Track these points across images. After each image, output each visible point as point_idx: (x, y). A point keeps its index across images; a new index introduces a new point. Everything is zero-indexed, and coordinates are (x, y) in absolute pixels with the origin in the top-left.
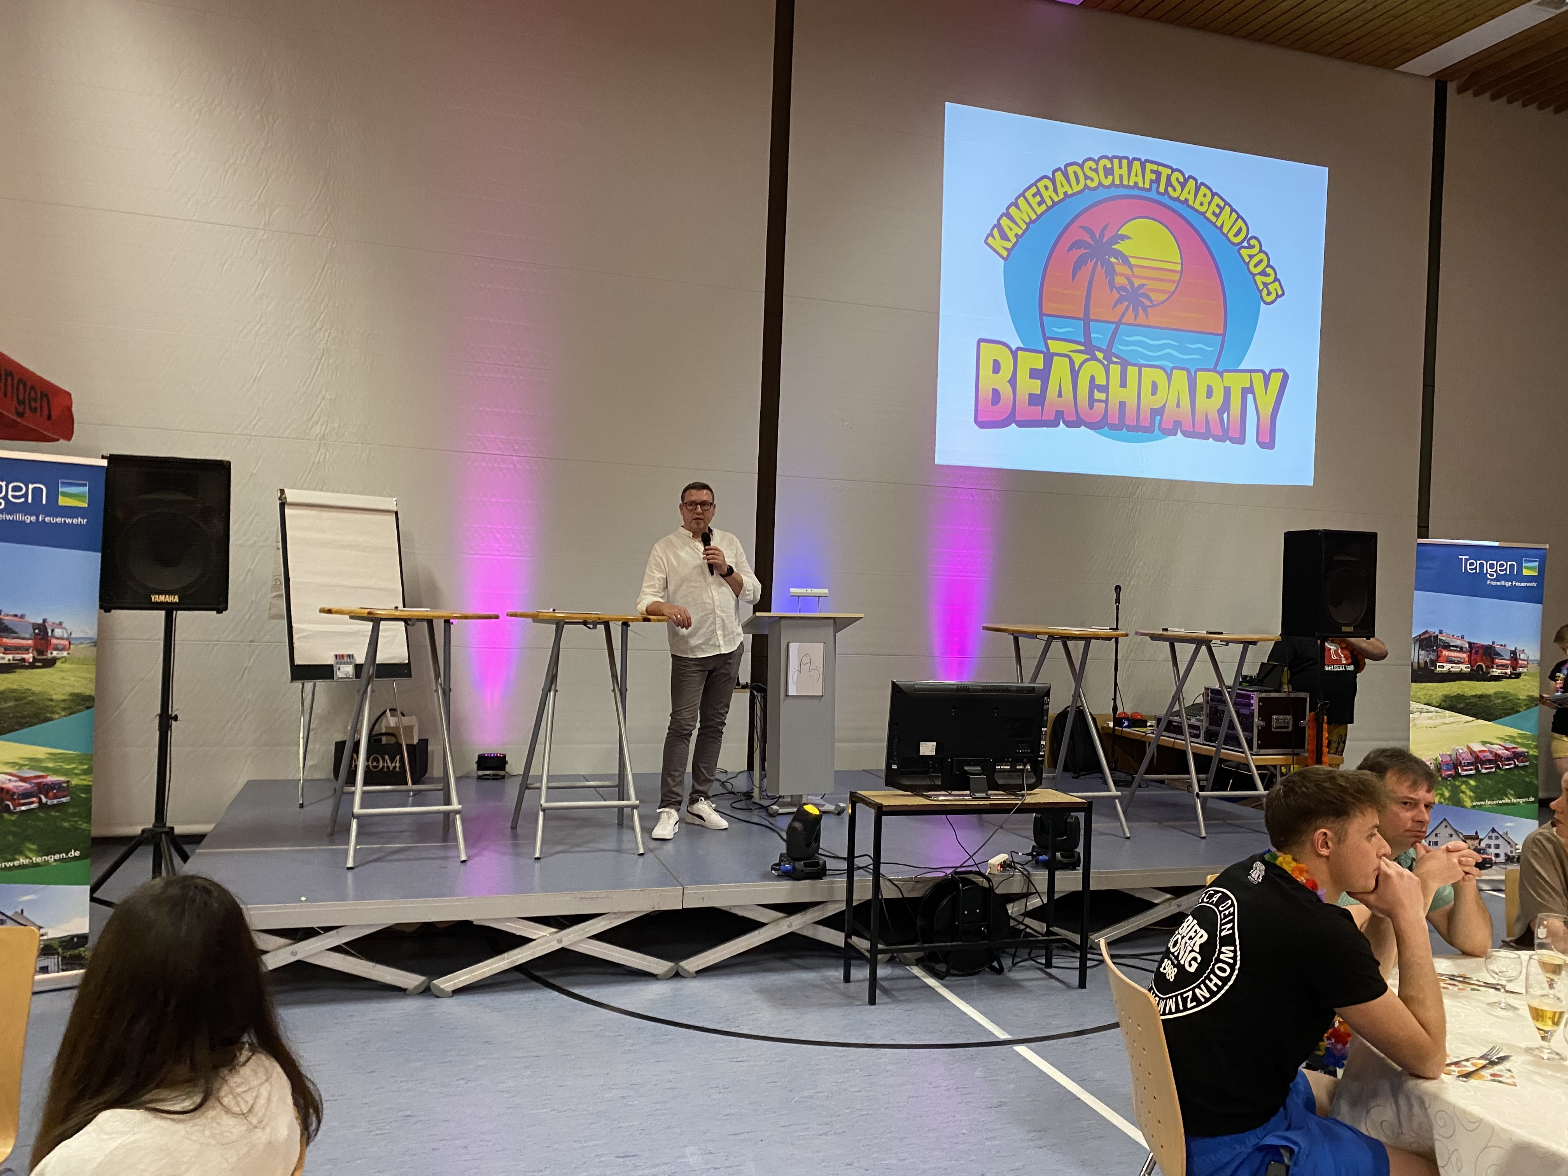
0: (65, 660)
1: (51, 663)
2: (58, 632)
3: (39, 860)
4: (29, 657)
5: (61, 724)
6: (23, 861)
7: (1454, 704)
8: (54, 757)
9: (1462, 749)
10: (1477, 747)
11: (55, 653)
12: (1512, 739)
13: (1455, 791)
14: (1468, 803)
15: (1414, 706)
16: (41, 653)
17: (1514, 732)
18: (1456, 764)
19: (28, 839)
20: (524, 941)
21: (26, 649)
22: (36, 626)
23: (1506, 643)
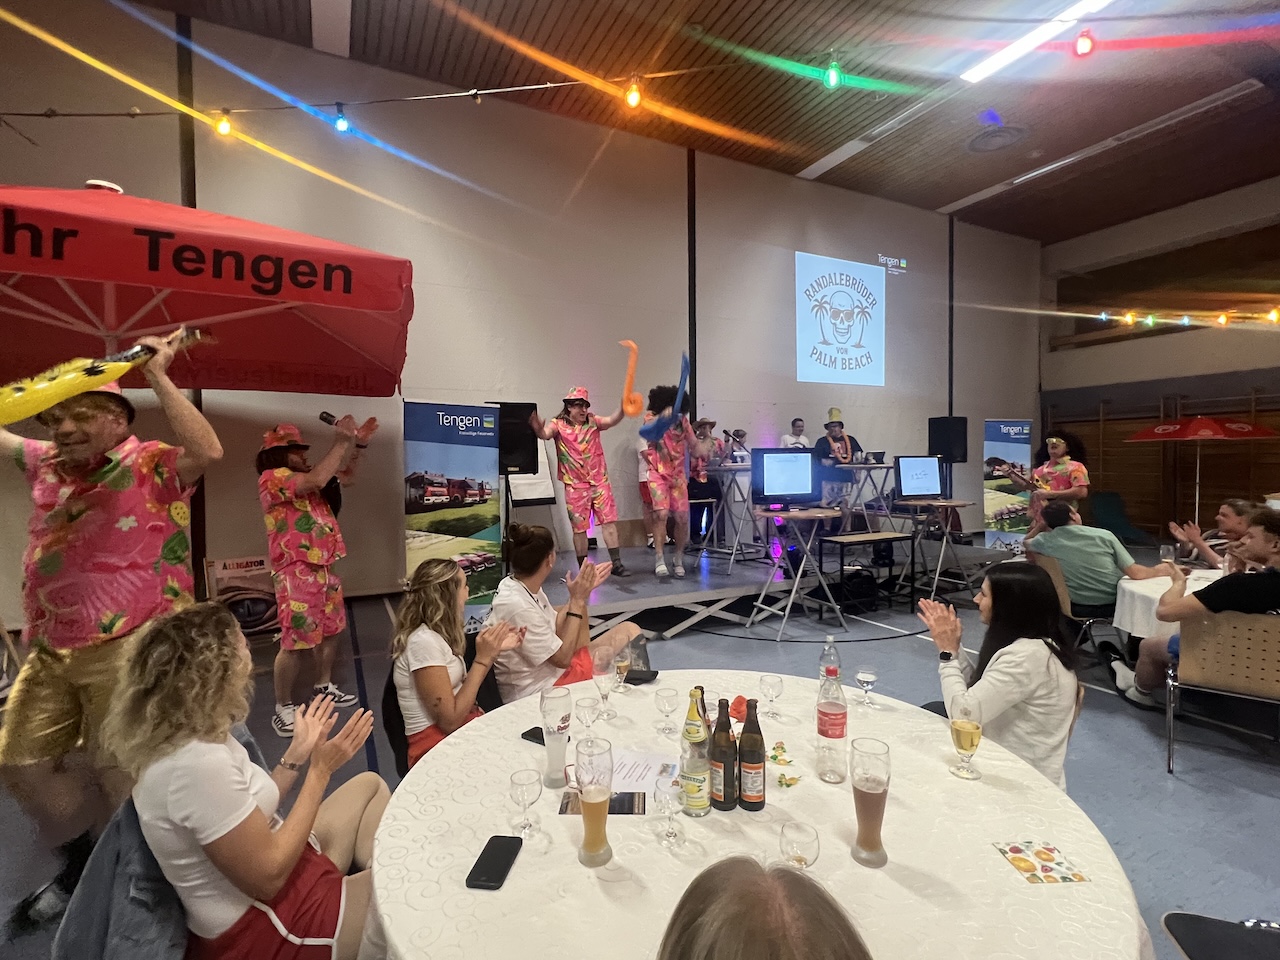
0: (491, 500)
1: (485, 501)
2: (488, 487)
3: (486, 593)
4: (478, 499)
5: (491, 529)
6: (480, 594)
7: (1000, 489)
8: (490, 545)
9: (1004, 507)
10: (1009, 506)
11: (487, 497)
12: (1022, 502)
13: (1002, 526)
14: (1007, 530)
15: (985, 490)
16: (482, 496)
17: (1022, 499)
18: (1002, 514)
19: (482, 584)
20: (695, 613)
21: (476, 495)
22: (480, 484)
23: (1019, 462)
